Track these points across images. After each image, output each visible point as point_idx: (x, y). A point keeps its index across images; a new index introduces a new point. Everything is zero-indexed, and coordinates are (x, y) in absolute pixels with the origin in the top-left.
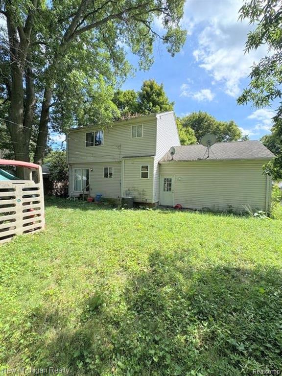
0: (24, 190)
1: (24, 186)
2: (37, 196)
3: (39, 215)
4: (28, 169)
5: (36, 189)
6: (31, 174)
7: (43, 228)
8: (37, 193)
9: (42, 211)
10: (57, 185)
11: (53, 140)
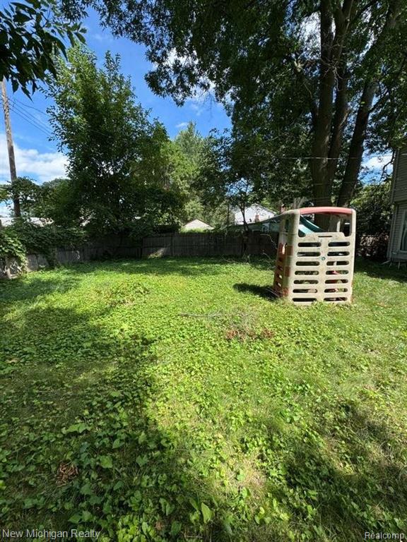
0: (331, 245)
1: (330, 240)
2: (345, 254)
3: (344, 281)
4: (335, 216)
5: (345, 244)
6: (339, 224)
7: (349, 300)
8: (346, 251)
9: (350, 276)
10: (365, 241)
11: (367, 168)
